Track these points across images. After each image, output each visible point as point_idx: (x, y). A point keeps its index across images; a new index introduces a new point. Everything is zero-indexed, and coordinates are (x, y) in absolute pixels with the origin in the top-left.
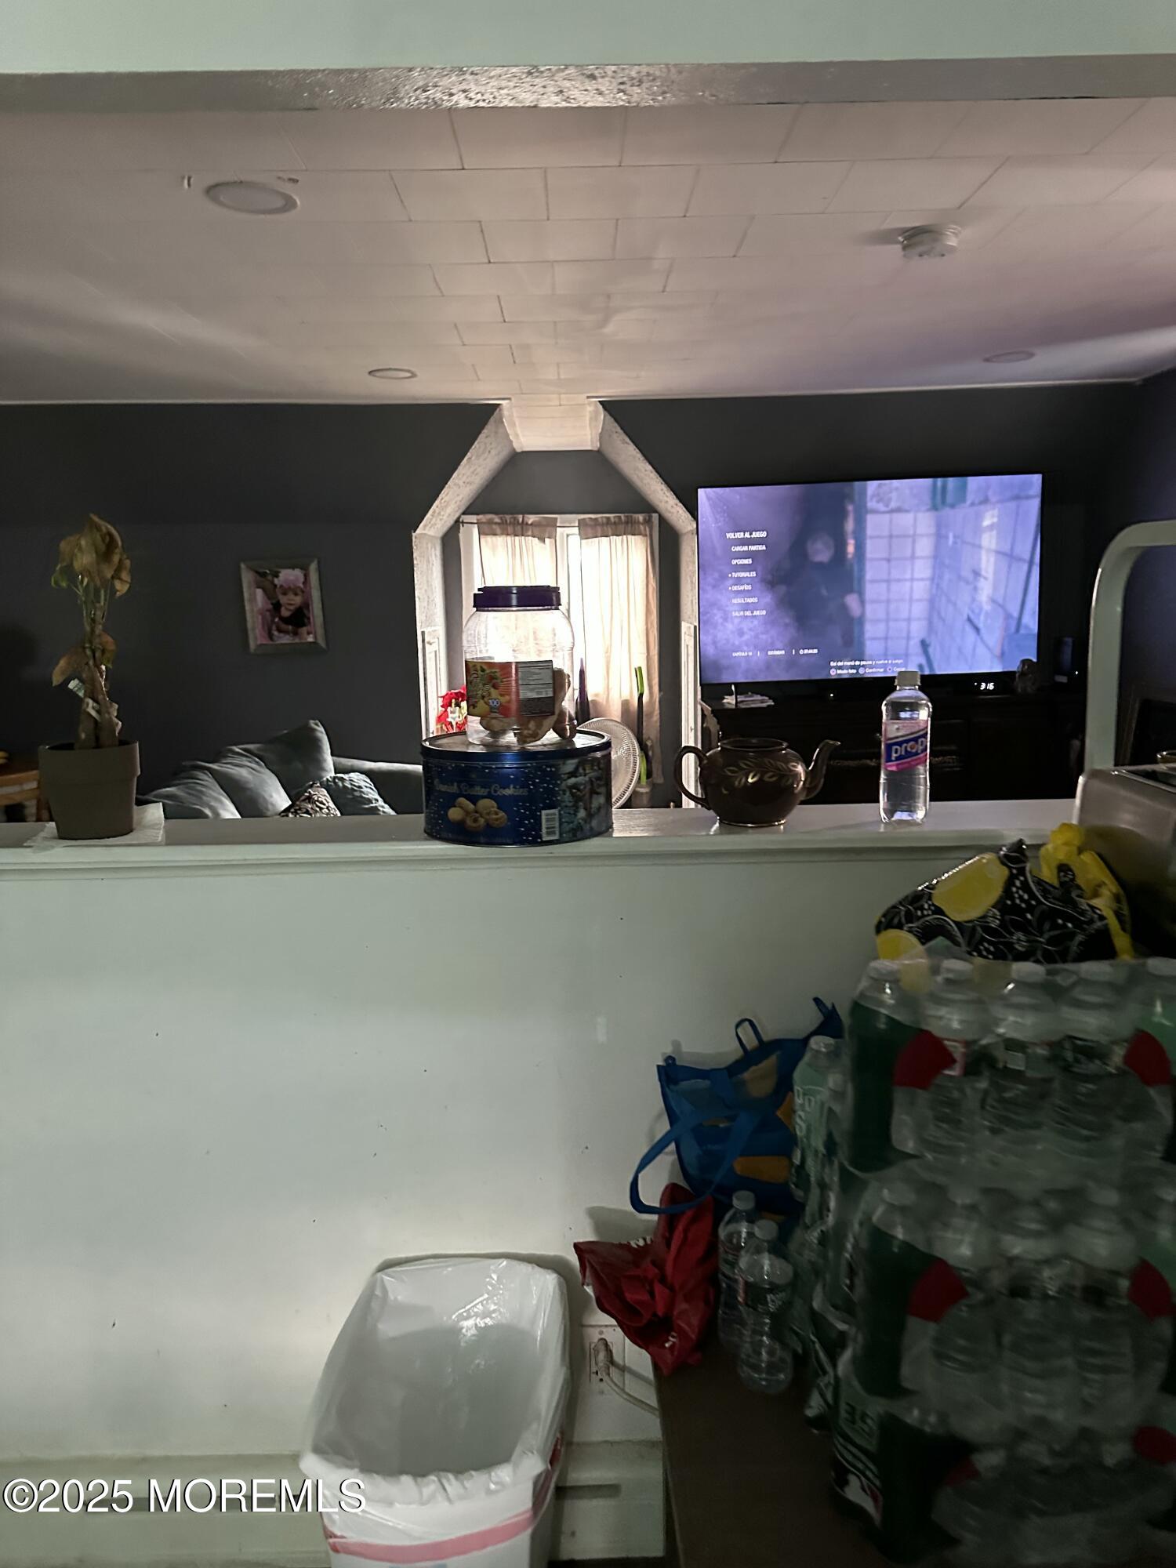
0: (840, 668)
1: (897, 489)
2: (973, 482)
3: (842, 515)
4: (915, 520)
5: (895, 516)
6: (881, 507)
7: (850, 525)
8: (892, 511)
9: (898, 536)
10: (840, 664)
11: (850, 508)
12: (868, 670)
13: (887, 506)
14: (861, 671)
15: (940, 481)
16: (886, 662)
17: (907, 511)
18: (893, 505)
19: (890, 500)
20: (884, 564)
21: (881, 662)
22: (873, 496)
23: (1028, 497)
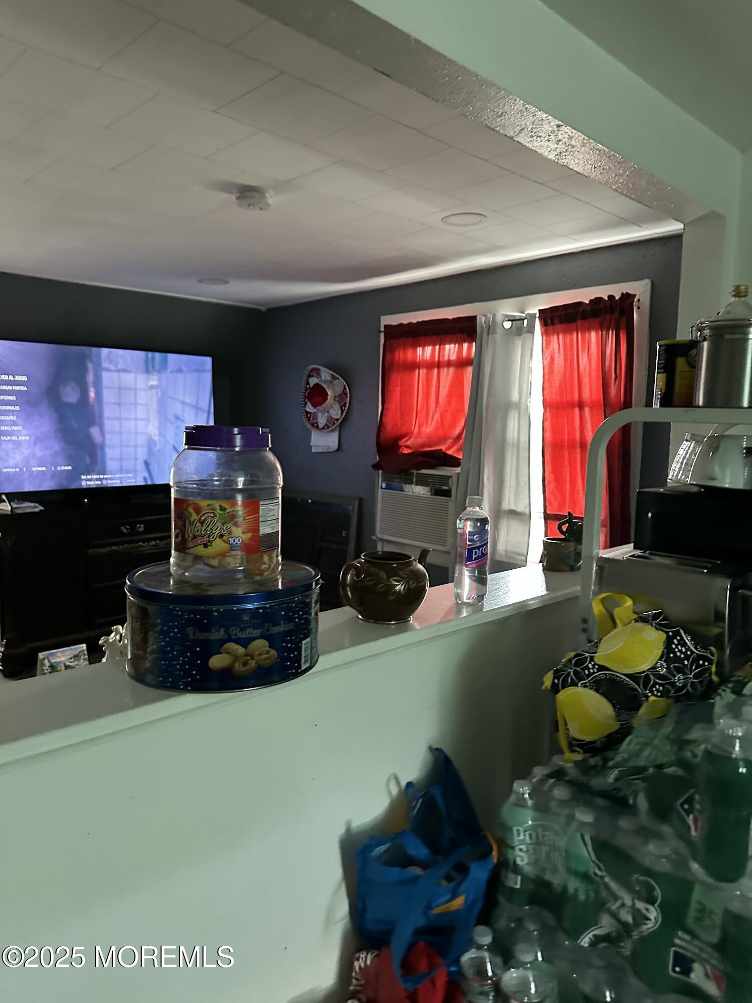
0: (90, 480)
1: (122, 356)
2: (172, 357)
3: (85, 370)
4: (136, 379)
5: (122, 374)
6: (112, 367)
7: (90, 378)
8: (119, 371)
9: (124, 389)
10: (89, 477)
11: (90, 365)
12: (109, 482)
13: (116, 366)
14: (104, 482)
15: (150, 354)
16: (122, 475)
17: (129, 372)
18: (120, 367)
19: (118, 363)
20: (116, 407)
21: (118, 476)
22: (106, 359)
23: (204, 371)
